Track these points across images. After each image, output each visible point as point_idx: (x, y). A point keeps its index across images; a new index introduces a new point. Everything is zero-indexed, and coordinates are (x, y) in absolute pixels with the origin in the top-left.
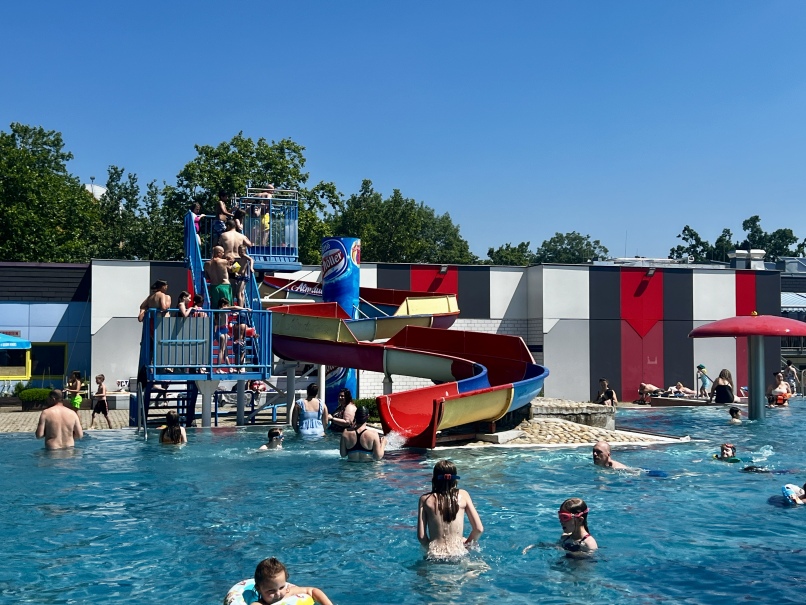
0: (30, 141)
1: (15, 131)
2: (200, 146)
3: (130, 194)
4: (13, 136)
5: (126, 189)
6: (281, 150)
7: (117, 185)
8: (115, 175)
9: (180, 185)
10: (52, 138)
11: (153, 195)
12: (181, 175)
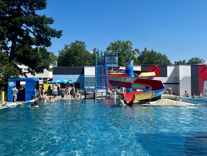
0: (79, 44)
1: (76, 42)
2: (111, 43)
3: (98, 53)
4: (76, 43)
5: (97, 52)
6: (127, 42)
7: (95, 51)
8: (95, 49)
9: (107, 51)
10: (83, 43)
11: (101, 53)
12: (107, 49)
